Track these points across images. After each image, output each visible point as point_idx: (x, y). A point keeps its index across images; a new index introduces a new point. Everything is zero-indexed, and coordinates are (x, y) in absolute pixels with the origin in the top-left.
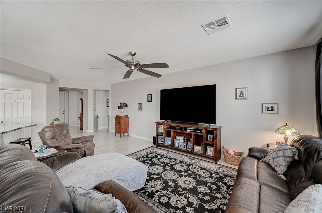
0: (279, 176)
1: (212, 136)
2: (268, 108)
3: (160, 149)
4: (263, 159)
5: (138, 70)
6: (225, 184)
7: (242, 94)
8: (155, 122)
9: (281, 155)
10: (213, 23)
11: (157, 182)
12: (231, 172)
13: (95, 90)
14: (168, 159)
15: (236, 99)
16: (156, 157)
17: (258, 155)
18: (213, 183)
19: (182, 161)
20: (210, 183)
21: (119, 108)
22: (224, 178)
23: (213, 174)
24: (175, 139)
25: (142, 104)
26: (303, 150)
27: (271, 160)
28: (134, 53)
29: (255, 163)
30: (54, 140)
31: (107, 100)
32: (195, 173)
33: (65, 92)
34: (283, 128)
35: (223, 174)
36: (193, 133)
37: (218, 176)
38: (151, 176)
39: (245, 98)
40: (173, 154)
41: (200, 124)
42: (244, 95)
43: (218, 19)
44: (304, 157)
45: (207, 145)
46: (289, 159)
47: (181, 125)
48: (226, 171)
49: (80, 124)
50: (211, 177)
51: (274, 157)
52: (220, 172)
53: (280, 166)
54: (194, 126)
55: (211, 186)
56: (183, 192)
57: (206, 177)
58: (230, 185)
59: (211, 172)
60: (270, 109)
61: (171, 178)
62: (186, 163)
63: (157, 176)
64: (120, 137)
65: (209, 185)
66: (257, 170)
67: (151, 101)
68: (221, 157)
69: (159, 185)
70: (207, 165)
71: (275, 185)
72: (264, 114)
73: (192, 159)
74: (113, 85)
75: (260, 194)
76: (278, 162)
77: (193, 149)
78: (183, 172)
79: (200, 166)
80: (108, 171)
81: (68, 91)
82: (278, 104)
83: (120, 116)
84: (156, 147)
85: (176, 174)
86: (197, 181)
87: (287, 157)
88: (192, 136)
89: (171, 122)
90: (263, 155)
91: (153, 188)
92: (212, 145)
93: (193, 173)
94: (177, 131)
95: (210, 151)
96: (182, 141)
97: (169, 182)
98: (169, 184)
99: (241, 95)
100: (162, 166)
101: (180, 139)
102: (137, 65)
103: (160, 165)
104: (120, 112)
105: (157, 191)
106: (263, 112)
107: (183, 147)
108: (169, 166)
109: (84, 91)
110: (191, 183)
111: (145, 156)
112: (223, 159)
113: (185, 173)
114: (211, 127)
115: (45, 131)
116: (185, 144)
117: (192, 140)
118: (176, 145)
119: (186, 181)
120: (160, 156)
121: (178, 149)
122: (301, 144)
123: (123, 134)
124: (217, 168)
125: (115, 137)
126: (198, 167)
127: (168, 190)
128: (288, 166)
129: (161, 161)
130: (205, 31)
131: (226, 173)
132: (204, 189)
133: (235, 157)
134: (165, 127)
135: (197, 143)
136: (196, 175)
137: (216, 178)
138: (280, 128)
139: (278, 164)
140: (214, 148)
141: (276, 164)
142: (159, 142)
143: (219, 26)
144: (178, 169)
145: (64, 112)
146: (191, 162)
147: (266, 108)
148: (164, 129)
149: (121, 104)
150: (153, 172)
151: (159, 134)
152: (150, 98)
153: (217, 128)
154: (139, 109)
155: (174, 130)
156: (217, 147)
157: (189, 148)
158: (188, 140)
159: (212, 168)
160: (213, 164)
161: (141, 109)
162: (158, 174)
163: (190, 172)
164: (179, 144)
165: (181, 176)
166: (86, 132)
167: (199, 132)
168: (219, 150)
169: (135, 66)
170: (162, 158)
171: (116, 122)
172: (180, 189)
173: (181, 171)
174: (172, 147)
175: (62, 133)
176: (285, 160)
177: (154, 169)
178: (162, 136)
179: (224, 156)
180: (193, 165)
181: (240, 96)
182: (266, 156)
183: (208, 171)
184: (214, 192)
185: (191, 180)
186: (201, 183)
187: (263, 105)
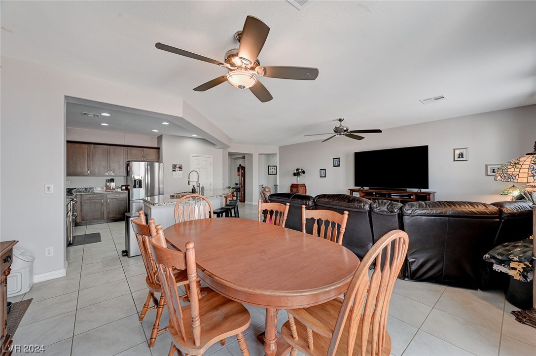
2: (494, 170)
7: (461, 155)
8: (348, 189)
13: (260, 154)
15: (454, 160)
21: (295, 175)
25: (325, 169)
31: (269, 166)
36: (399, 199)
41: (408, 189)
47: (382, 192)
54: (401, 192)
72: (488, 177)
83: (296, 185)
89: (369, 189)
99: (461, 157)
104: (296, 180)
106: (488, 174)
109: (246, 156)
114: (422, 192)
130: (422, 103)
134: (363, 194)
143: (435, 99)
149: (297, 170)
152: (337, 163)
153: (431, 193)
154: (322, 175)
161: (324, 175)
167: (407, 197)
171: (292, 192)
181: (459, 157)
187: (488, 166)
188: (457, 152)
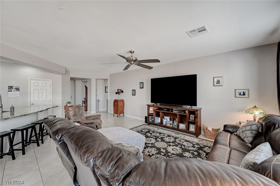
0: (247, 144)
1: (194, 116)
2: (240, 93)
3: (151, 126)
4: (235, 133)
5: (135, 64)
6: (205, 152)
8: (147, 105)
9: (249, 129)
10: (194, 31)
11: (152, 149)
12: (210, 143)
13: (97, 79)
14: (158, 133)
15: (214, 86)
16: (149, 132)
17: (231, 130)
18: (195, 151)
19: (169, 135)
20: (192, 150)
21: (116, 93)
22: (204, 148)
23: (195, 145)
24: (163, 118)
25: (135, 90)
26: (264, 125)
27: (241, 133)
28: (133, 51)
29: (228, 135)
30: (75, 117)
31: (106, 87)
32: (181, 144)
33: (72, 81)
34: (252, 109)
35: (203, 145)
36: (178, 113)
37: (199, 146)
38: (147, 145)
39: (221, 85)
40: (162, 130)
41: (184, 106)
42: (221, 83)
43: (198, 28)
44: (265, 129)
45: (190, 123)
46: (254, 132)
47: (168, 107)
48: (205, 143)
49: (84, 107)
50: (194, 147)
51: (243, 131)
52: (201, 144)
53: (247, 137)
54: (179, 108)
55: (193, 152)
56: (172, 156)
57: (190, 147)
58: (208, 152)
59: (193, 143)
60: (242, 94)
61: (162, 147)
62: (173, 137)
63: (151, 145)
64: (118, 117)
65: (192, 152)
66: (230, 140)
67: (143, 88)
68: (201, 133)
69: (153, 151)
70: (190, 138)
71: (242, 150)
72: (237, 98)
73: (178, 134)
74: (111, 75)
75: (230, 155)
76: (246, 134)
77: (178, 126)
78: (171, 143)
79: (184, 139)
80: (119, 138)
81: (75, 80)
82: (248, 90)
83: (117, 100)
84: (148, 125)
85: (166, 144)
86: (183, 149)
87: (253, 130)
88: (178, 116)
89: (160, 105)
90: (235, 130)
91: (150, 152)
92: (193, 123)
93: (179, 143)
94: (165, 112)
95: (192, 128)
96: (169, 120)
97: (161, 149)
98: (161, 150)
99: (218, 83)
100: (154, 139)
101: (167, 119)
102: (135, 60)
103: (153, 137)
104: (118, 97)
105: (153, 155)
106: (236, 96)
107: (170, 125)
108: (160, 139)
109: (88, 80)
110: (178, 150)
111: (140, 131)
112: (203, 134)
113: (173, 144)
114: (193, 108)
115: (69, 110)
116: (171, 122)
117: (177, 120)
118: (164, 123)
119: (174, 149)
120: (152, 131)
121: (165, 127)
122: (264, 120)
123: (120, 115)
124: (198, 141)
125: (114, 117)
126: (183, 140)
127: (161, 155)
128: (254, 137)
129: (153, 135)
130: (189, 36)
131: (205, 144)
132: (188, 155)
133: (212, 133)
134: (155, 109)
135: (181, 122)
136: (181, 145)
137: (197, 148)
138: (250, 109)
139: (246, 136)
140: (195, 125)
141: (244, 136)
142: (150, 121)
143: (199, 32)
144: (167, 141)
145: (71, 97)
146: (177, 136)
147: (238, 93)
148: (154, 111)
149: (118, 90)
150: (148, 142)
151: (150, 114)
152: (142, 86)
153: (198, 109)
154: (133, 94)
155: (162, 111)
156: (198, 125)
157: (174, 125)
158: (174, 120)
159: (194, 141)
160: (194, 138)
161: (134, 94)
162: (152, 144)
163: (176, 143)
164: (166, 122)
165: (170, 145)
166: (90, 113)
167: (183, 112)
168: (200, 127)
169: (134, 62)
170: (154, 133)
171: (114, 105)
172: (169, 154)
173: (170, 142)
174: (161, 125)
175: (79, 112)
176: (251, 133)
177: (148, 140)
178: (153, 116)
179: (204, 132)
180: (178, 138)
182: (238, 130)
183: (191, 143)
184: (196, 157)
185: (178, 148)
186: (185, 150)
187: (236, 90)
188: (216, 80)
